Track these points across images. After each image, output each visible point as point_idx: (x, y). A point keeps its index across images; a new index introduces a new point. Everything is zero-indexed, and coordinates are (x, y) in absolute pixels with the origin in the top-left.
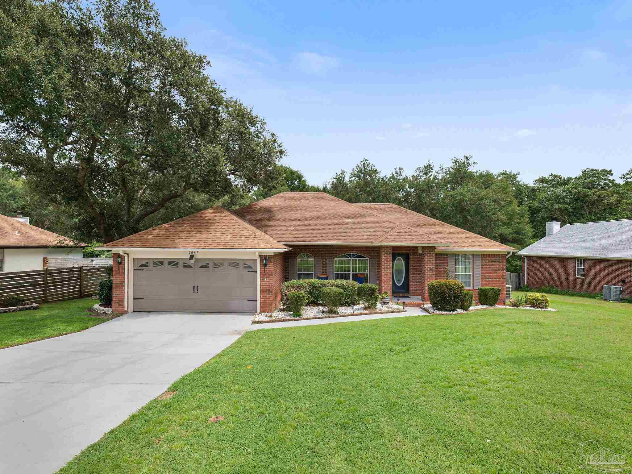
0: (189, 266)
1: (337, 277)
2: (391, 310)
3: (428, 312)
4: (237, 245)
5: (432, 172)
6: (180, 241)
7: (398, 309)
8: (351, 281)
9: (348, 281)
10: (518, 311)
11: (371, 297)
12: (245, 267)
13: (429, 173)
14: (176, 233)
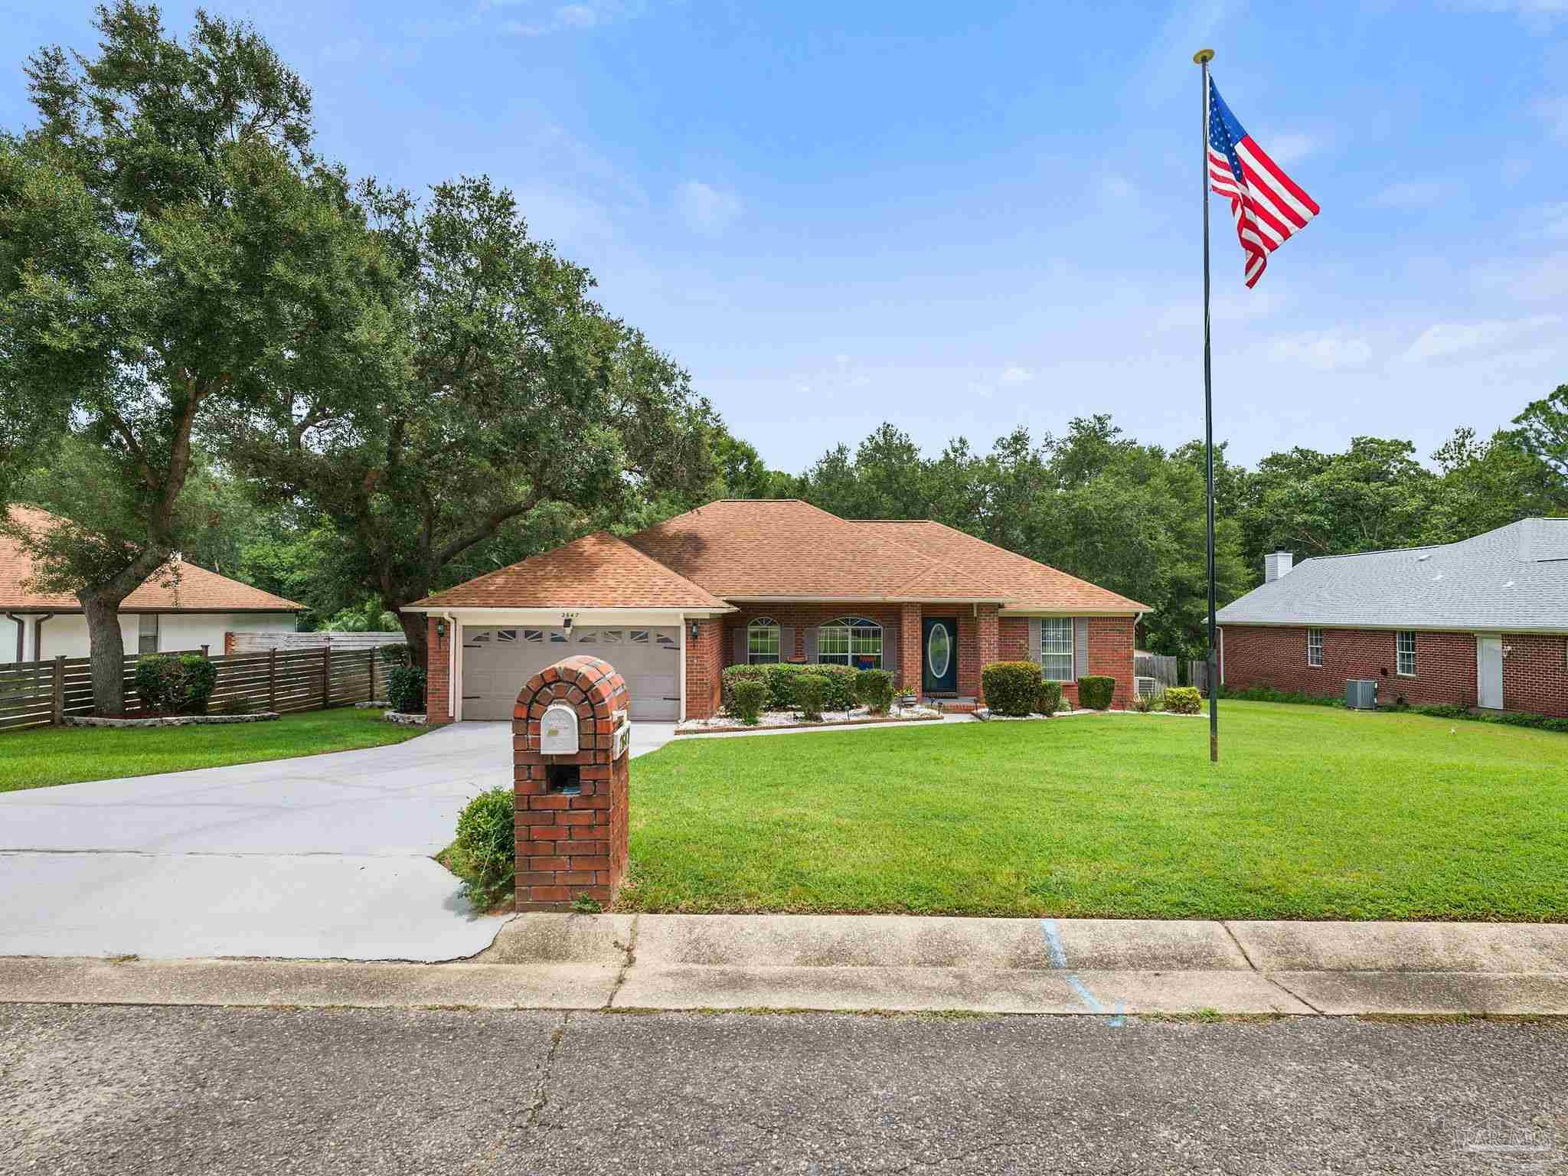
0: (562, 640)
2: (915, 716)
4: (646, 602)
5: (1028, 448)
6: (547, 595)
7: (930, 715)
8: (846, 666)
9: (843, 666)
11: (881, 694)
12: (658, 641)
13: (1022, 450)
14: (537, 581)
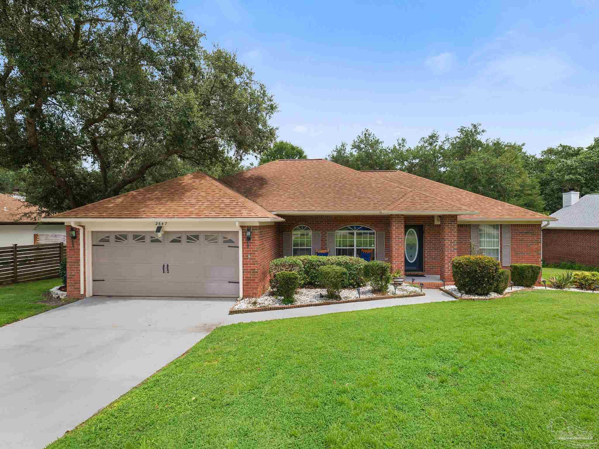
0: (158, 241)
1: (339, 252)
2: (405, 293)
3: (453, 296)
4: (213, 214)
5: (438, 142)
6: (146, 210)
7: (415, 292)
8: (355, 258)
9: (352, 257)
10: (561, 294)
11: (381, 278)
12: (224, 242)
13: (434, 142)
14: (144, 200)
